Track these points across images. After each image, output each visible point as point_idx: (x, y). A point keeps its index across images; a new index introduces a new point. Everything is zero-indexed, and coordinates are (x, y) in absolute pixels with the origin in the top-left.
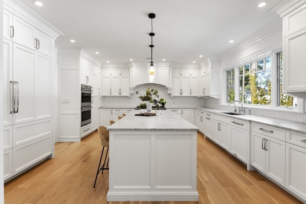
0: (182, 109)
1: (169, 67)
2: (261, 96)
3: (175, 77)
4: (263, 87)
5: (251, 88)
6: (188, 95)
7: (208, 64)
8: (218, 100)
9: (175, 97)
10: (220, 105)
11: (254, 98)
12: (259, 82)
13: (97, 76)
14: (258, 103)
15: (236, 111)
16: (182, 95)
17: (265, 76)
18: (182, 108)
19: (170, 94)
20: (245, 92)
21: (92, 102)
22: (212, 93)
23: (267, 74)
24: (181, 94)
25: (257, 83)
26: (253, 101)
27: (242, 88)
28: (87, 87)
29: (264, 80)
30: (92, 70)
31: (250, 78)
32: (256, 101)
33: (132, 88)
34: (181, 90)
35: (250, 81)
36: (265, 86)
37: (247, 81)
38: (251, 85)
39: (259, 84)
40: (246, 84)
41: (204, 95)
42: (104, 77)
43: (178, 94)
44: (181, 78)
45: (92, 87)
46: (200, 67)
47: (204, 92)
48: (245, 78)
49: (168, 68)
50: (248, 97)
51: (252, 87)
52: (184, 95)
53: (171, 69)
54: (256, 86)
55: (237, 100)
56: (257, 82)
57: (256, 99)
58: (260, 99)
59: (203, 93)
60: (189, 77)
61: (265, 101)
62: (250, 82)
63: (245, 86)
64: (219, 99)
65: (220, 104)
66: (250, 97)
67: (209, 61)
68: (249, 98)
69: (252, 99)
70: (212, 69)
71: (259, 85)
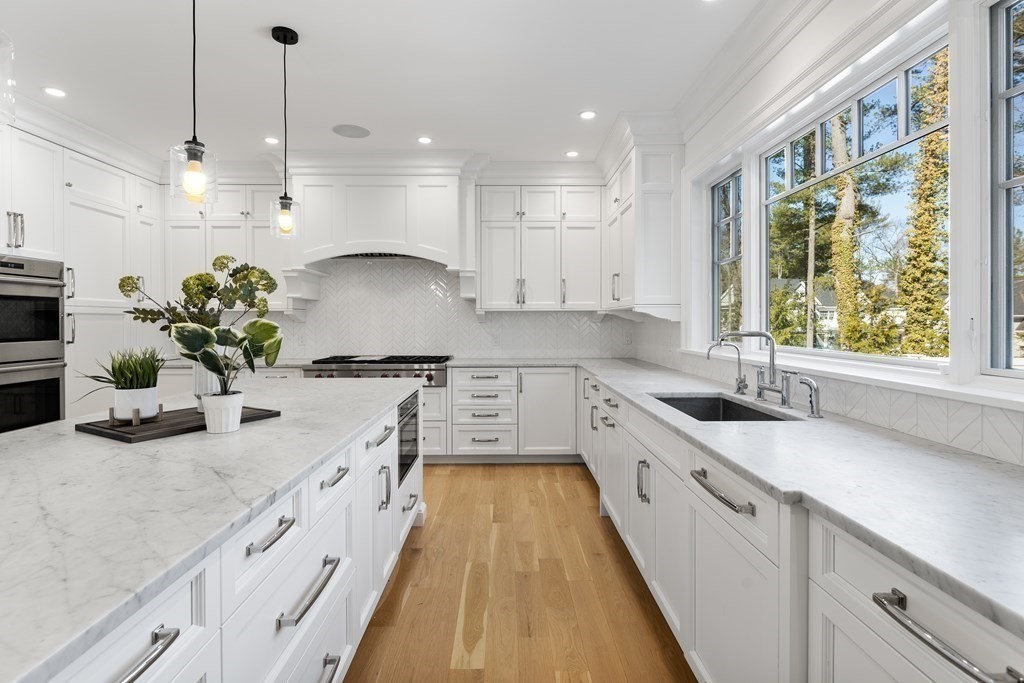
0: (520, 370)
1: (462, 179)
2: (876, 310)
3: (494, 224)
4: (878, 279)
5: (838, 283)
6: (552, 304)
7: (627, 159)
8: (675, 326)
9: (491, 315)
10: (683, 353)
11: (849, 319)
12: (866, 262)
13: (123, 217)
14: (861, 337)
15: (746, 386)
16: (526, 308)
17: (887, 243)
18: (521, 363)
19: (473, 301)
20: (816, 299)
21: (67, 337)
22: (647, 298)
23: (892, 236)
24: (521, 300)
25: (856, 268)
26: (845, 330)
27: (806, 284)
28: (21, 266)
29: (883, 256)
30: (69, 185)
31: (834, 249)
32: (854, 330)
33: (295, 274)
34: (521, 282)
35: (834, 257)
36: (886, 277)
37: (823, 260)
38: (839, 274)
39: (865, 268)
40: (819, 271)
41: (614, 305)
42: (173, 227)
43: (505, 302)
44: (518, 229)
45: (66, 266)
46: (604, 178)
47: (613, 291)
48: (816, 249)
49: (452, 185)
50: (829, 315)
51: (841, 278)
52: (532, 304)
53: (471, 190)
54: (856, 276)
55: (755, 329)
56: (859, 263)
57: (854, 323)
58: (869, 322)
59: (614, 296)
60: (557, 225)
61: (890, 328)
62: (835, 261)
63: (815, 275)
64: (679, 323)
65: (683, 348)
66: (836, 315)
67: (631, 143)
68: (832, 318)
69: (840, 322)
70: (644, 182)
71: (866, 272)
